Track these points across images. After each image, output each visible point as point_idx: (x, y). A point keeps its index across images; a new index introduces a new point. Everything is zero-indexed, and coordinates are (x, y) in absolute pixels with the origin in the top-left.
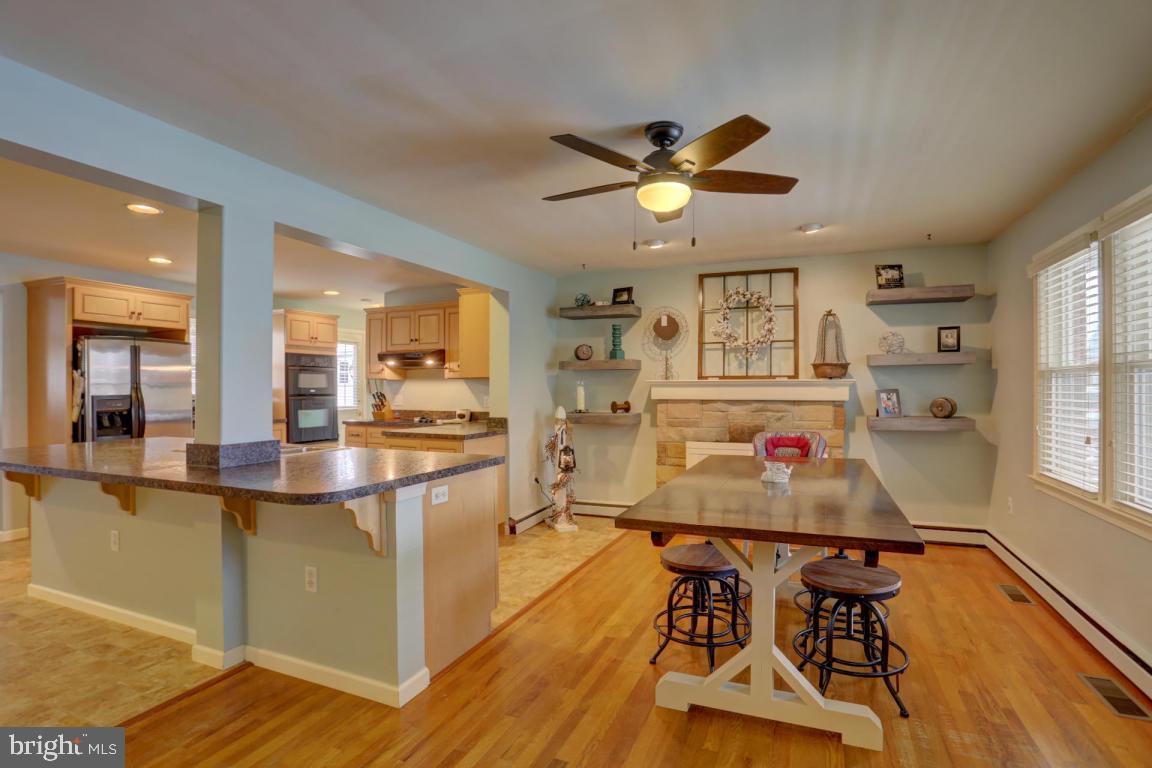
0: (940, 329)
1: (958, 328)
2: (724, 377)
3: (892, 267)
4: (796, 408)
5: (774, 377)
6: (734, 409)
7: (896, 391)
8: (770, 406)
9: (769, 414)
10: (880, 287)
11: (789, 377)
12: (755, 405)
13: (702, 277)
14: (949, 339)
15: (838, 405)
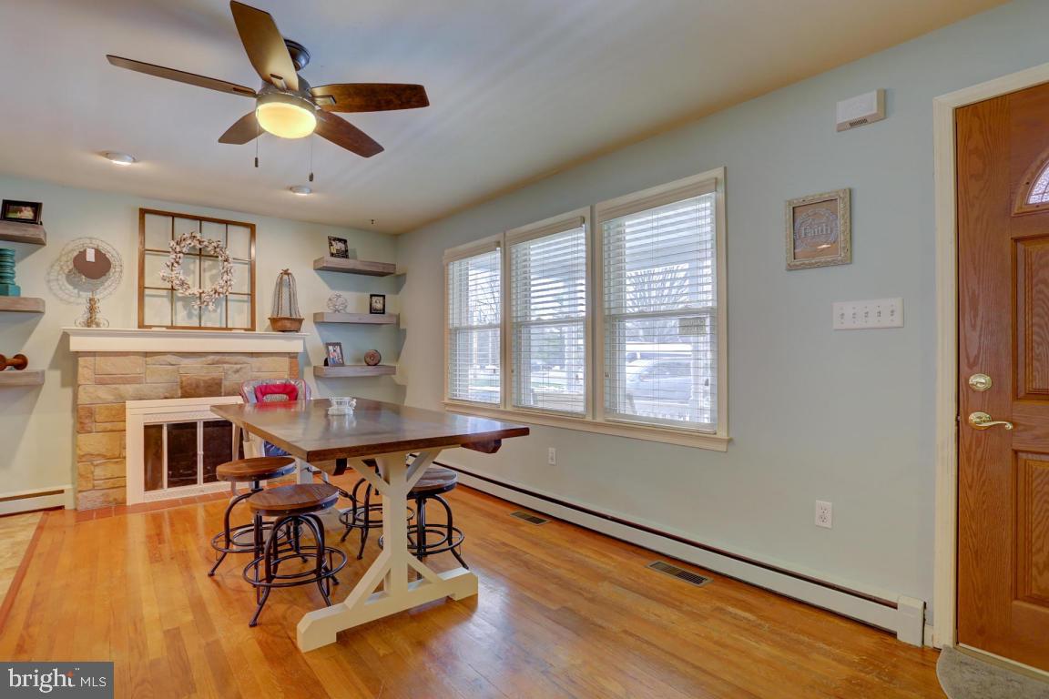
0: (372, 296)
1: (384, 296)
2: (172, 327)
3: (340, 240)
4: (254, 360)
5: (231, 329)
6: (186, 362)
7: (339, 344)
8: (227, 358)
9: (225, 365)
10: (332, 255)
11: (246, 330)
12: (212, 357)
13: (143, 212)
15: (292, 356)
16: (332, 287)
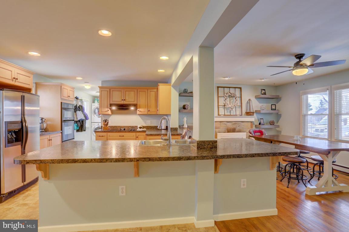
0: (272, 105)
1: (275, 105)
2: (225, 115)
3: (264, 90)
4: (243, 123)
5: (237, 115)
6: (228, 124)
7: (263, 119)
8: (237, 123)
9: (237, 125)
10: (262, 94)
11: (240, 115)
12: (233, 122)
13: (218, 87)
14: (274, 107)
15: (251, 122)
16: (260, 103)
